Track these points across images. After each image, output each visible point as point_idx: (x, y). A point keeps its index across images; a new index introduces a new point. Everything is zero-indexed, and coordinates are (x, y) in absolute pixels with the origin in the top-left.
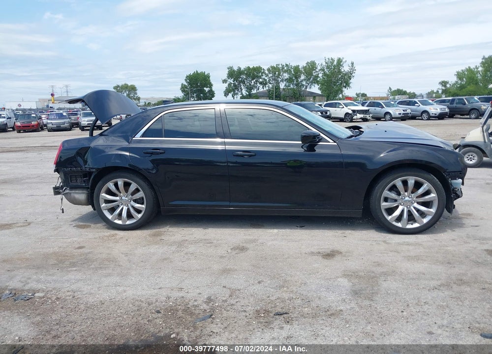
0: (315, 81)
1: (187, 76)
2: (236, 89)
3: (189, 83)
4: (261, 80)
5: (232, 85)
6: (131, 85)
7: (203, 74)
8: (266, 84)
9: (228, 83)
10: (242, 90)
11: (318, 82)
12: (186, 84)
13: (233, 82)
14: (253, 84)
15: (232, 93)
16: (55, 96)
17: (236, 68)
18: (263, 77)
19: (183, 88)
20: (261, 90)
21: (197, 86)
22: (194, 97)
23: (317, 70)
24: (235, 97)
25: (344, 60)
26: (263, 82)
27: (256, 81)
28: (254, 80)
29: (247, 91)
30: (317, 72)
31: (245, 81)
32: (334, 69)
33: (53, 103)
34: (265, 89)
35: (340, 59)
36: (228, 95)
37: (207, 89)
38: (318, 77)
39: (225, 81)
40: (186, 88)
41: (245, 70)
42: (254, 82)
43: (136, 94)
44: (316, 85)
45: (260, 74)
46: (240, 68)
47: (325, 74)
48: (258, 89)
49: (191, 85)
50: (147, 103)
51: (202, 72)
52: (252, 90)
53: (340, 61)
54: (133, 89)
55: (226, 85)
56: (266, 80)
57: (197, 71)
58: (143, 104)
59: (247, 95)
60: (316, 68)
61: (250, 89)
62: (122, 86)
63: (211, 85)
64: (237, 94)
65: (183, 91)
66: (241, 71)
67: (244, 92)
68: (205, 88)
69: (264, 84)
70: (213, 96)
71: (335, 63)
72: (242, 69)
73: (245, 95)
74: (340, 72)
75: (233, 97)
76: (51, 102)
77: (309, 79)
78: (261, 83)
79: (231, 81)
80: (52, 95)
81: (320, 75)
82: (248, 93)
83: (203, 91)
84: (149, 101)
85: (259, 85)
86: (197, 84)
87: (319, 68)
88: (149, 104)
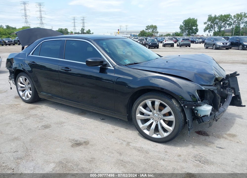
1: (184, 21)
2: (211, 27)
3: (185, 25)
4: (228, 22)
5: (210, 25)
6: (155, 26)
7: (193, 19)
8: (231, 25)
9: (207, 24)
10: (215, 28)
12: (183, 25)
13: (210, 24)
14: (223, 24)
15: (209, 30)
16: (120, 31)
17: (213, 16)
18: (230, 21)
19: (181, 28)
20: (227, 28)
21: (189, 26)
22: (186, 32)
24: (210, 32)
26: (230, 23)
27: (225, 23)
28: (224, 23)
29: (218, 29)
31: (218, 23)
33: (118, 34)
34: (230, 28)
36: (206, 31)
37: (194, 28)
39: (205, 23)
40: (183, 27)
41: (219, 16)
42: (224, 24)
43: (156, 30)
45: (228, 19)
46: (216, 16)
48: (226, 28)
49: (186, 26)
50: (161, 35)
51: (193, 18)
52: (222, 28)
54: (155, 27)
55: (206, 25)
56: (231, 22)
57: (190, 18)
58: (159, 35)
59: (218, 31)
61: (220, 27)
62: (150, 26)
63: (197, 26)
64: (212, 30)
65: (181, 29)
66: (215, 18)
67: (217, 29)
68: (193, 27)
69: (229, 25)
70: (197, 32)
72: (217, 16)
73: (217, 31)
75: (209, 32)
76: (118, 33)
78: (228, 24)
79: (209, 23)
80: (118, 30)
82: (218, 30)
83: (191, 29)
84: (162, 34)
85: (226, 25)
86: (189, 25)
88: (162, 35)
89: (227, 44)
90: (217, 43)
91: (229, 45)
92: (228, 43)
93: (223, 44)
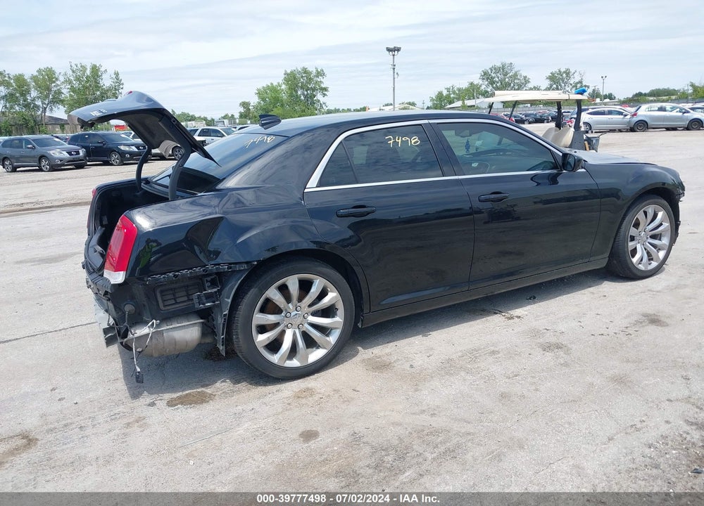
0: (57, 100)
11: (62, 102)
23: (58, 82)
25: (102, 69)
30: (58, 85)
32: (87, 82)
35: (96, 66)
38: (60, 93)
44: (60, 106)
47: (73, 89)
53: (95, 70)
60: (57, 79)
71: (88, 72)
74: (97, 87)
77: (47, 96)
81: (65, 91)
87: (62, 79)
89: (78, 153)
90: (51, 152)
91: (85, 157)
92: (80, 151)
93: (70, 153)
